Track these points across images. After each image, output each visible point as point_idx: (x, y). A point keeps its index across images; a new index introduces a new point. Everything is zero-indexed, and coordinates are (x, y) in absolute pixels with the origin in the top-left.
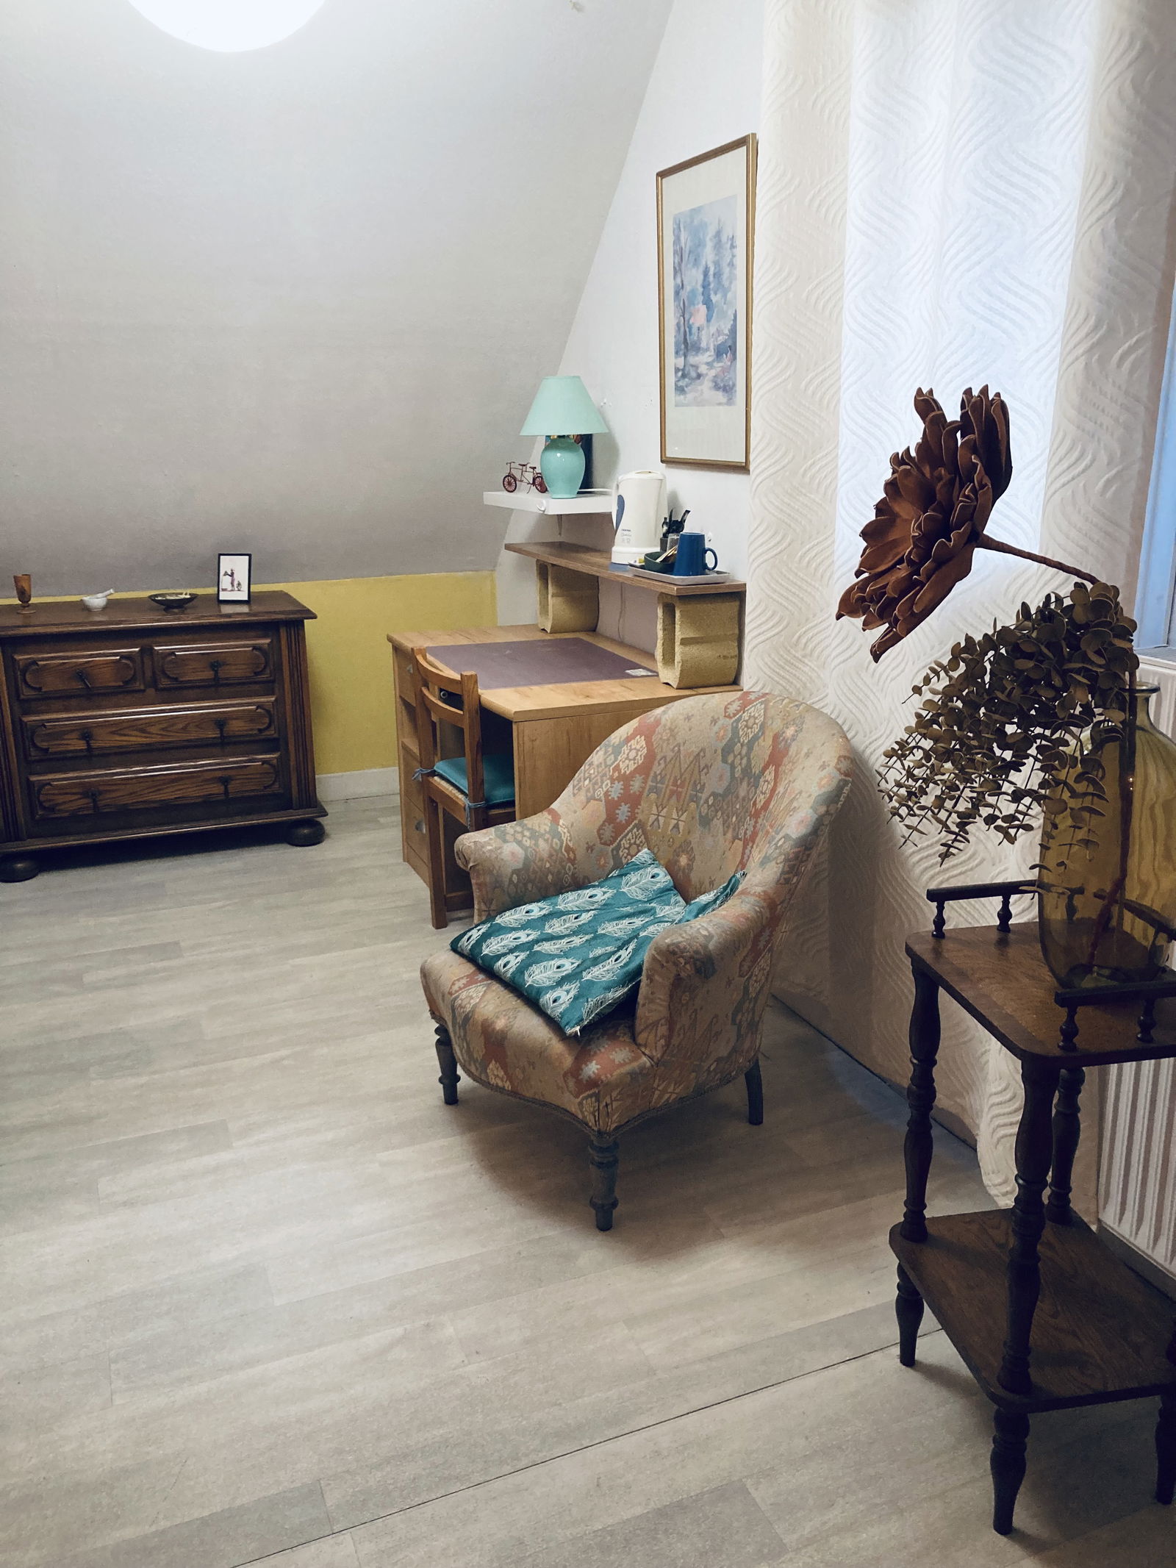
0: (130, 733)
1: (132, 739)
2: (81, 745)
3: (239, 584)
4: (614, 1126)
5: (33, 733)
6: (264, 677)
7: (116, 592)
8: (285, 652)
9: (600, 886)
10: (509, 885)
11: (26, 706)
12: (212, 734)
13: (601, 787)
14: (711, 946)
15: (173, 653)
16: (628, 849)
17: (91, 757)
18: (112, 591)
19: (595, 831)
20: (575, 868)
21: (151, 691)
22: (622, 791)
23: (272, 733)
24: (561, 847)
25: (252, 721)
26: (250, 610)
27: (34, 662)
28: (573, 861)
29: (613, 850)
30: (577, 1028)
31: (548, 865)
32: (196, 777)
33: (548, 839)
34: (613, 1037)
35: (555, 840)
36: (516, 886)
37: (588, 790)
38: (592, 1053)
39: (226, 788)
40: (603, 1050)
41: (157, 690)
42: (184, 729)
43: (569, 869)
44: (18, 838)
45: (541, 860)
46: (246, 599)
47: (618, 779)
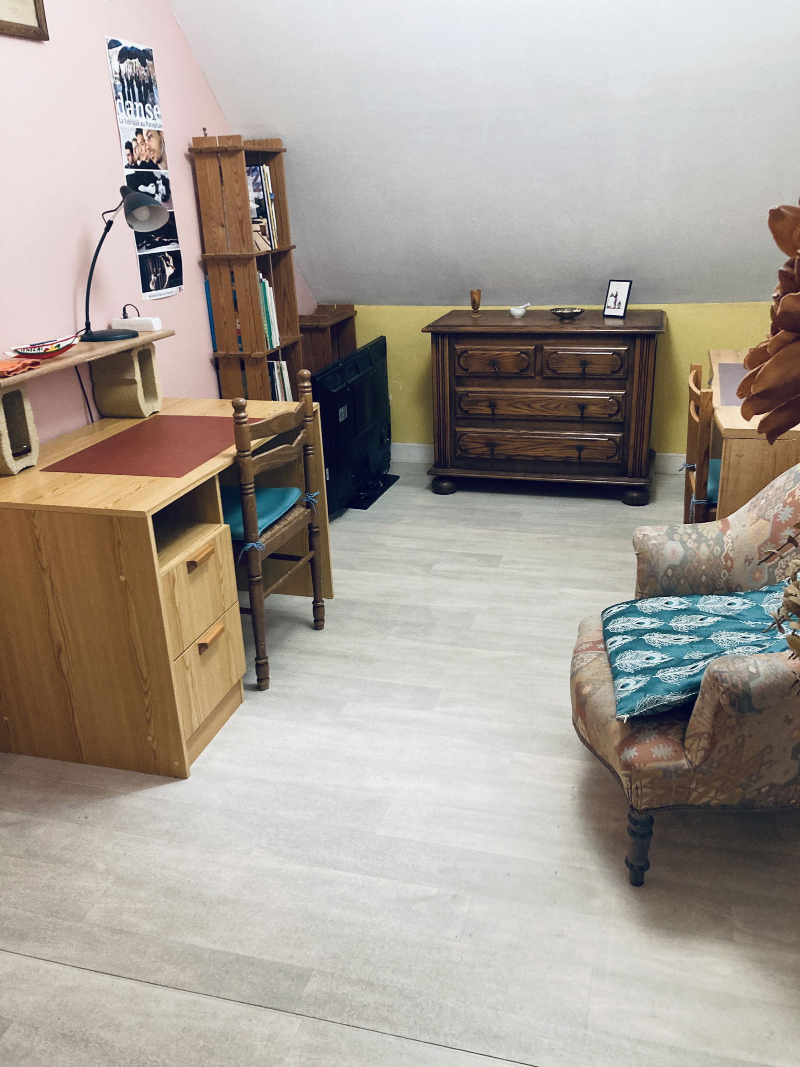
0: (521, 407)
1: (522, 411)
2: (487, 411)
3: (620, 303)
4: (643, 807)
5: (461, 399)
6: (621, 374)
7: (531, 305)
8: (637, 358)
9: (744, 597)
10: (663, 577)
11: (458, 380)
12: (576, 414)
13: (773, 508)
14: (753, 684)
15: (556, 352)
16: (784, 569)
17: (493, 420)
18: (529, 304)
19: (757, 547)
20: (730, 575)
21: (539, 378)
22: (791, 516)
23: (618, 418)
24: (722, 553)
25: (604, 407)
26: (625, 323)
27: (466, 351)
28: (729, 570)
29: (769, 567)
30: (626, 716)
31: (704, 567)
32: (559, 443)
33: (711, 545)
34: (663, 734)
35: (718, 548)
36: (670, 578)
37: (760, 510)
38: (637, 741)
39: (580, 454)
40: (648, 741)
41: (543, 378)
42: (557, 408)
43: (725, 574)
44: (445, 467)
45: (699, 562)
46: (622, 315)
47: (791, 505)
